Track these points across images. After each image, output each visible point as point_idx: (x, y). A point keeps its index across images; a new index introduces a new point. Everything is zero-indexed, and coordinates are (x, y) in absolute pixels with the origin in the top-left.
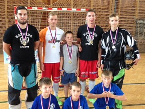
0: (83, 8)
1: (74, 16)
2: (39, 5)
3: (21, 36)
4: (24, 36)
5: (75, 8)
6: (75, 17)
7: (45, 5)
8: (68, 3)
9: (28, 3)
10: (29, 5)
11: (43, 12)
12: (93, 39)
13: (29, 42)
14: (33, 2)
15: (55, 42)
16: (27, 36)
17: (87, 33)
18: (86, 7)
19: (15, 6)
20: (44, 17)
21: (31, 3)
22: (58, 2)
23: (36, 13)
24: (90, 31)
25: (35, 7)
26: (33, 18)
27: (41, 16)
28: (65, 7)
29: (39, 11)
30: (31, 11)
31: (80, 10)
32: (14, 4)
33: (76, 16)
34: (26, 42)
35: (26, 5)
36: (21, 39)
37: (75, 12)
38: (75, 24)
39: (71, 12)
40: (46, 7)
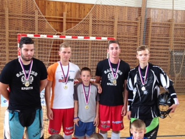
0: (104, 37)
1: (93, 45)
2: (49, 32)
3: (24, 75)
4: (27, 75)
5: (94, 36)
6: (94, 47)
7: (56, 32)
8: (86, 30)
9: (36, 29)
10: (36, 32)
11: (54, 40)
12: (116, 78)
13: (32, 82)
14: (41, 29)
15: (67, 82)
16: (31, 75)
17: (109, 70)
18: (108, 35)
19: (18, 33)
20: (54, 47)
21: (39, 30)
22: (72, 28)
23: (45, 42)
24: (112, 68)
25: (43, 34)
26: (41, 47)
27: (52, 46)
28: (82, 34)
29: (48, 39)
30: (38, 40)
31: (101, 39)
32: (17, 31)
33: (95, 45)
34: (28, 83)
35: (33, 32)
36: (23, 78)
37: (94, 41)
38: (95, 56)
39: (89, 41)
40: (57, 35)
